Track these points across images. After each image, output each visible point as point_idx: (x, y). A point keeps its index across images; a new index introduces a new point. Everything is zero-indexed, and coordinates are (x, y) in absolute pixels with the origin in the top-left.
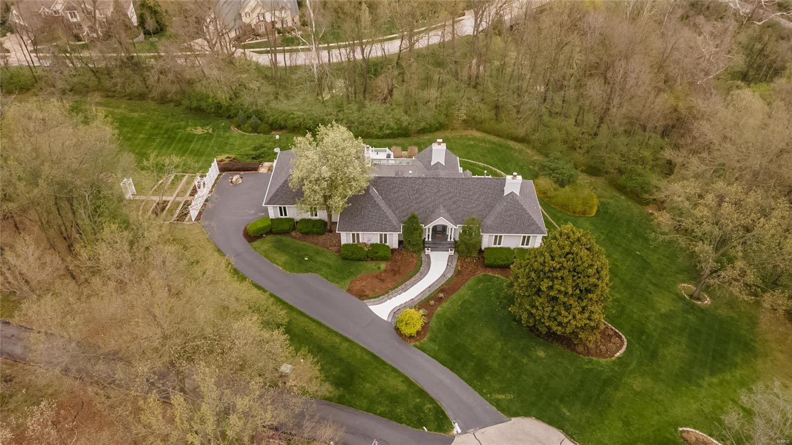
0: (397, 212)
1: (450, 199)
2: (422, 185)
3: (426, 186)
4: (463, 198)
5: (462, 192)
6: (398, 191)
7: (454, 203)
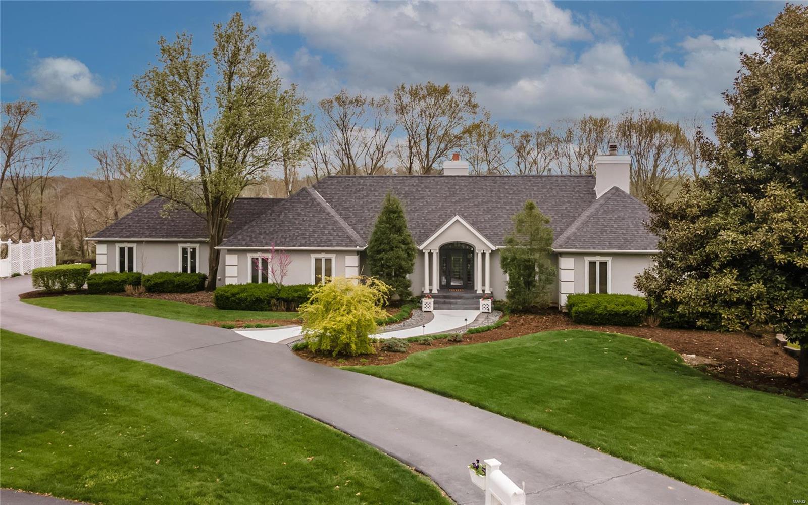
0: (359, 226)
1: (477, 205)
2: (417, 185)
3: (426, 187)
4: (505, 204)
5: (502, 195)
6: (367, 196)
7: (488, 211)
